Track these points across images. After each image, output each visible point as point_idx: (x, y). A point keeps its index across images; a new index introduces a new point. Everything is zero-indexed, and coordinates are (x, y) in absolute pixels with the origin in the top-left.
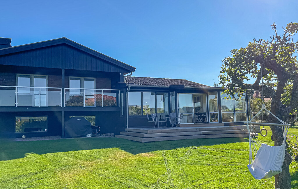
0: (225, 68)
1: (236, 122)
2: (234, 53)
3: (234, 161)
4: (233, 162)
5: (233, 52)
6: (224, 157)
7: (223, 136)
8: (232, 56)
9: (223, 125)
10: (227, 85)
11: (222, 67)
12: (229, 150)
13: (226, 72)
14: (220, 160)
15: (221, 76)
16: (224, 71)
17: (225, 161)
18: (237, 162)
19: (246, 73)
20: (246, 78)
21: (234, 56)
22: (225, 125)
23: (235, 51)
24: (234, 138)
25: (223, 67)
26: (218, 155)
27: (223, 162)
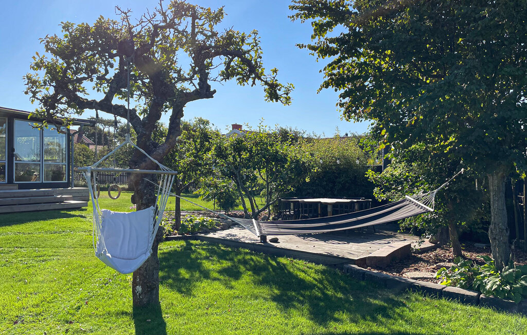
0: (41, 61)
1: (43, 182)
2: (68, 30)
3: (44, 253)
4: (41, 256)
5: (66, 27)
6: (21, 248)
7: (16, 209)
8: (62, 35)
9: (17, 187)
10: (43, 97)
11: (34, 57)
12: (32, 233)
13: (42, 68)
14: (13, 255)
15: (29, 78)
16: (38, 66)
17: (25, 255)
18: (51, 254)
19: (84, 79)
20: (84, 91)
21: (66, 37)
22: (21, 187)
23: (69, 26)
24: (40, 212)
25: (36, 56)
26: (8, 246)
27: (20, 259)
